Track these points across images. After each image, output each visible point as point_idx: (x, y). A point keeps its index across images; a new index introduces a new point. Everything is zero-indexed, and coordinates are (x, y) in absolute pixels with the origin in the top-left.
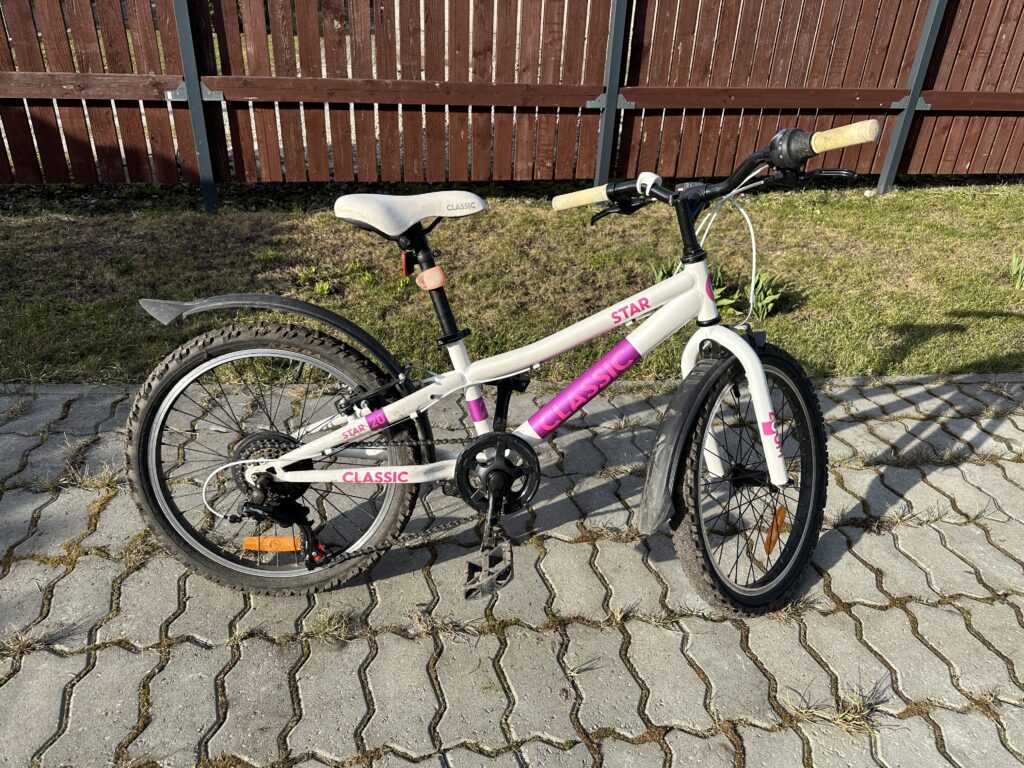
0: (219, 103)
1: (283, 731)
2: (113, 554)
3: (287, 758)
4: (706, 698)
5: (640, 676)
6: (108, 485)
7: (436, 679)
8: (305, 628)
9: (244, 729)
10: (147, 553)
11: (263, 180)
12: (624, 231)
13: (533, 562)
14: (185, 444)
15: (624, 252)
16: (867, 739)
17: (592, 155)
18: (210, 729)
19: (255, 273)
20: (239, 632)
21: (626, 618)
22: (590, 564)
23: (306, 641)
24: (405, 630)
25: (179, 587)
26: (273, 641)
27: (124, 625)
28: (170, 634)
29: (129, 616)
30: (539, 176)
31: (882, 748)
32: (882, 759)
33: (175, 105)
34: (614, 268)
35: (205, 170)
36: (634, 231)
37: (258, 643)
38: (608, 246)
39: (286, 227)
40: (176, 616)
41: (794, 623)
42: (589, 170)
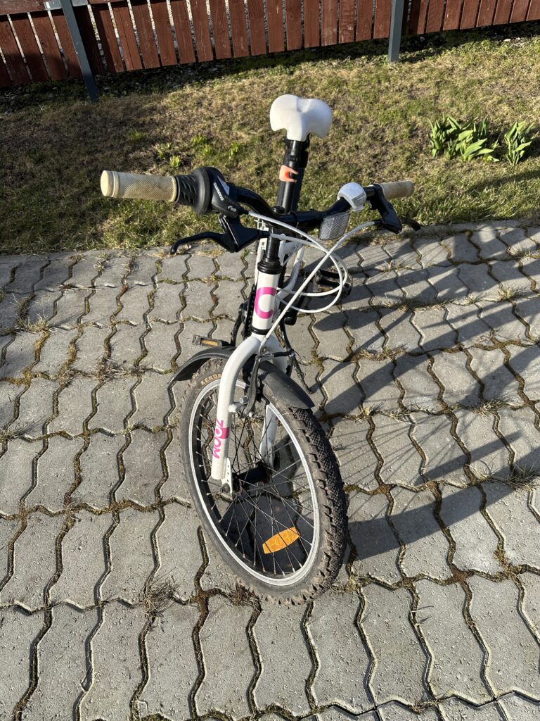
0: (86, 6)
1: (158, 486)
2: (51, 376)
3: (160, 501)
4: (421, 466)
5: (379, 451)
6: (44, 329)
8: (169, 422)
9: (135, 485)
10: (71, 375)
11: (128, 70)
12: (412, 86)
13: (314, 377)
14: (89, 297)
15: (409, 107)
16: (526, 494)
18: (117, 484)
19: (128, 153)
20: (130, 425)
21: (373, 413)
22: (353, 377)
23: (170, 431)
25: (92, 397)
26: (150, 431)
27: (62, 422)
28: (89, 428)
29: (64, 417)
30: (342, 40)
31: (536, 500)
32: (534, 507)
33: (54, 13)
34: (400, 123)
35: (85, 67)
36: (420, 85)
37: (141, 431)
38: (397, 102)
40: (92, 416)
41: (492, 416)
42: (385, 30)
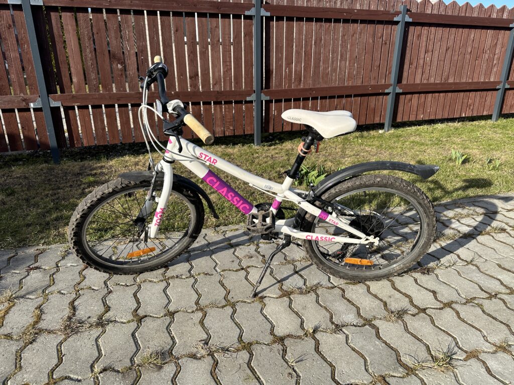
0: (59, 107)
2: (15, 337)
4: (365, 366)
5: (328, 360)
6: (9, 300)
7: (217, 378)
8: (136, 361)
10: (36, 333)
11: (85, 145)
12: (272, 156)
13: (259, 311)
14: (53, 274)
15: (274, 164)
16: (452, 374)
17: (252, 123)
19: (84, 189)
20: (97, 369)
21: (315, 331)
22: (290, 307)
23: (138, 369)
24: (195, 355)
25: (58, 350)
26: (118, 372)
27: (25, 376)
28: (54, 377)
29: (28, 370)
30: (227, 134)
31: (461, 377)
32: (462, 383)
33: (35, 110)
34: (271, 171)
35: (52, 142)
36: (277, 155)
37: (108, 373)
38: (266, 162)
39: (99, 167)
40: (57, 366)
41: (400, 322)
42: (251, 130)
